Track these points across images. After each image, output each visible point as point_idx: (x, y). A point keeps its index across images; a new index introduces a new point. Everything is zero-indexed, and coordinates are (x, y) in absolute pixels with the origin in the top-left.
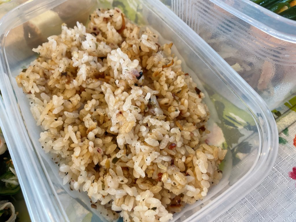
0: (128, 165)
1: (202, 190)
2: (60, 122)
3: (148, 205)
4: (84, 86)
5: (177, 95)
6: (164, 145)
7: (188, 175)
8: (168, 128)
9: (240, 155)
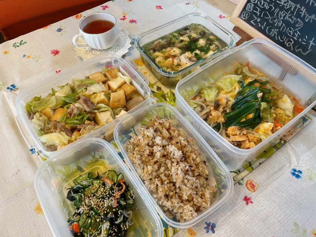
0: (180, 195)
1: (208, 205)
2: (151, 177)
3: (188, 210)
4: (158, 160)
5: (197, 165)
6: (194, 187)
7: (203, 198)
8: (195, 180)
9: (223, 190)
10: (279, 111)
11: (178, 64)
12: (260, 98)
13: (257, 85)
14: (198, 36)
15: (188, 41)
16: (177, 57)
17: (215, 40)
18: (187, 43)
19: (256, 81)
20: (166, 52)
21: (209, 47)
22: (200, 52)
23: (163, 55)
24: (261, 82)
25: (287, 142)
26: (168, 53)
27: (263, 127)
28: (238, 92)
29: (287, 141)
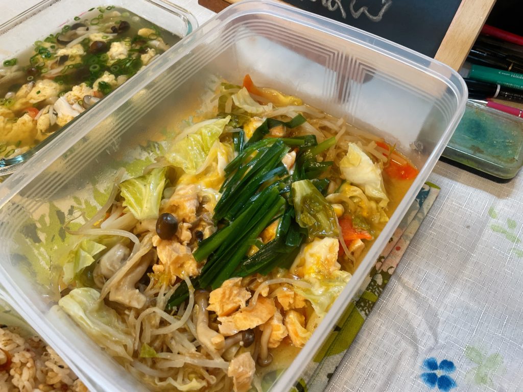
10: (349, 191)
11: (52, 124)
12: (291, 167)
13: (278, 132)
14: (107, 37)
15: (81, 56)
16: (48, 107)
17: (152, 38)
18: (78, 60)
19: (270, 123)
20: (17, 99)
21: (139, 57)
22: (112, 76)
23: (7, 111)
24: (285, 121)
25: (390, 276)
26: (24, 100)
27: (312, 255)
28: (224, 167)
29: (391, 272)
